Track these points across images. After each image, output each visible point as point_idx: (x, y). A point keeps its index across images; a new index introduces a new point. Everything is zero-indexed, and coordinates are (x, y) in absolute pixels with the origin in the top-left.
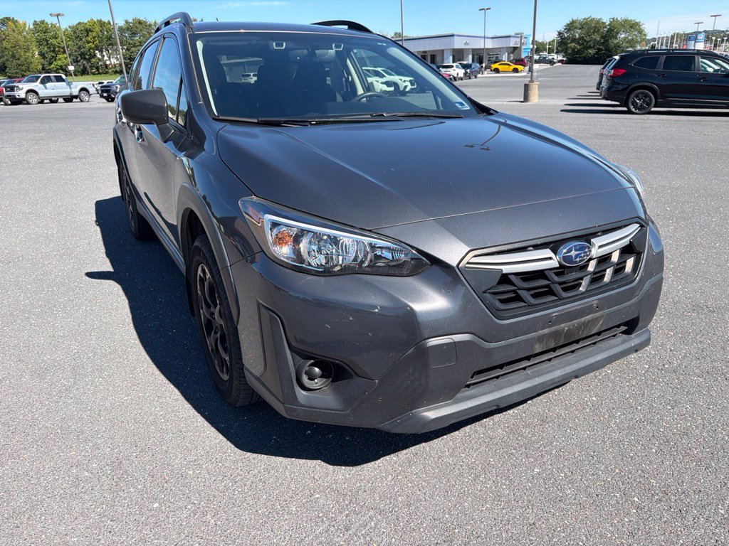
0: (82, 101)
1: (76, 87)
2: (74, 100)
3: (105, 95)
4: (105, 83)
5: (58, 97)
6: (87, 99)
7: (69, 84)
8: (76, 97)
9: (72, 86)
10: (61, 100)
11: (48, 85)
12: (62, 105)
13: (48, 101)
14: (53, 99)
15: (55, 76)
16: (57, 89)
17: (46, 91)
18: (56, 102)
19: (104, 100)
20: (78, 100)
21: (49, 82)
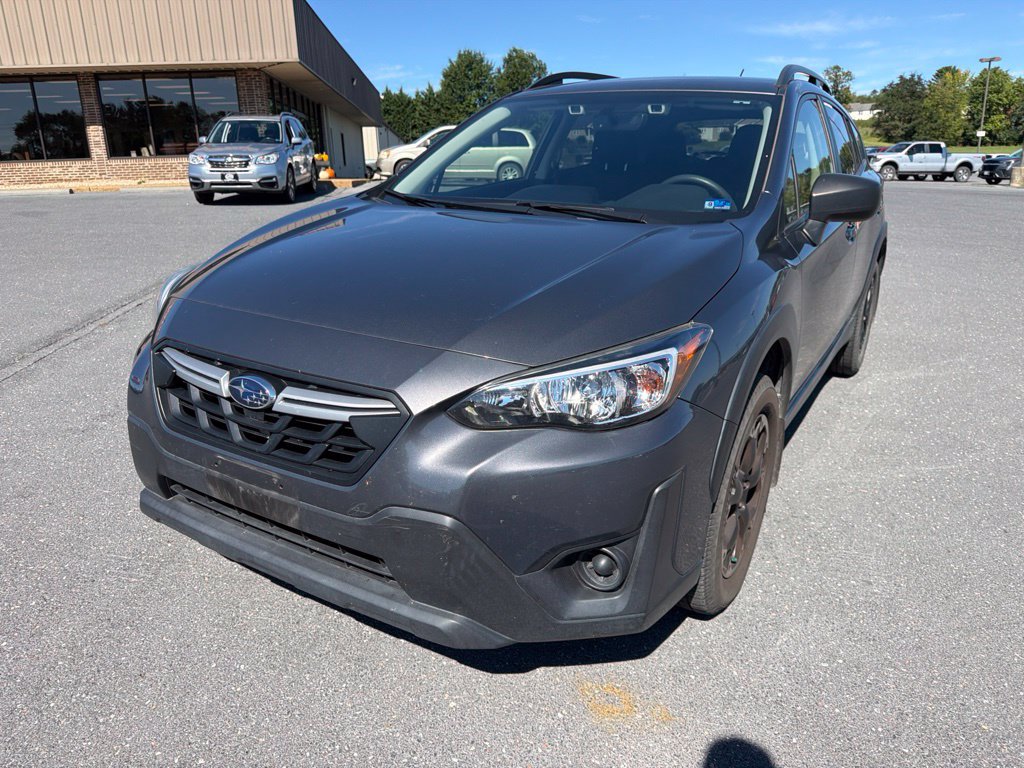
0: (956, 180)
1: (956, 160)
2: (948, 178)
3: (986, 173)
4: (994, 156)
5: (927, 173)
6: (965, 177)
7: (946, 156)
8: (951, 174)
9: (949, 159)
10: (930, 177)
11: (917, 156)
12: (930, 185)
13: (911, 178)
14: (921, 175)
15: (930, 145)
16: (927, 162)
17: (910, 164)
18: (923, 179)
19: (984, 181)
20: (952, 179)
21: (919, 152)
